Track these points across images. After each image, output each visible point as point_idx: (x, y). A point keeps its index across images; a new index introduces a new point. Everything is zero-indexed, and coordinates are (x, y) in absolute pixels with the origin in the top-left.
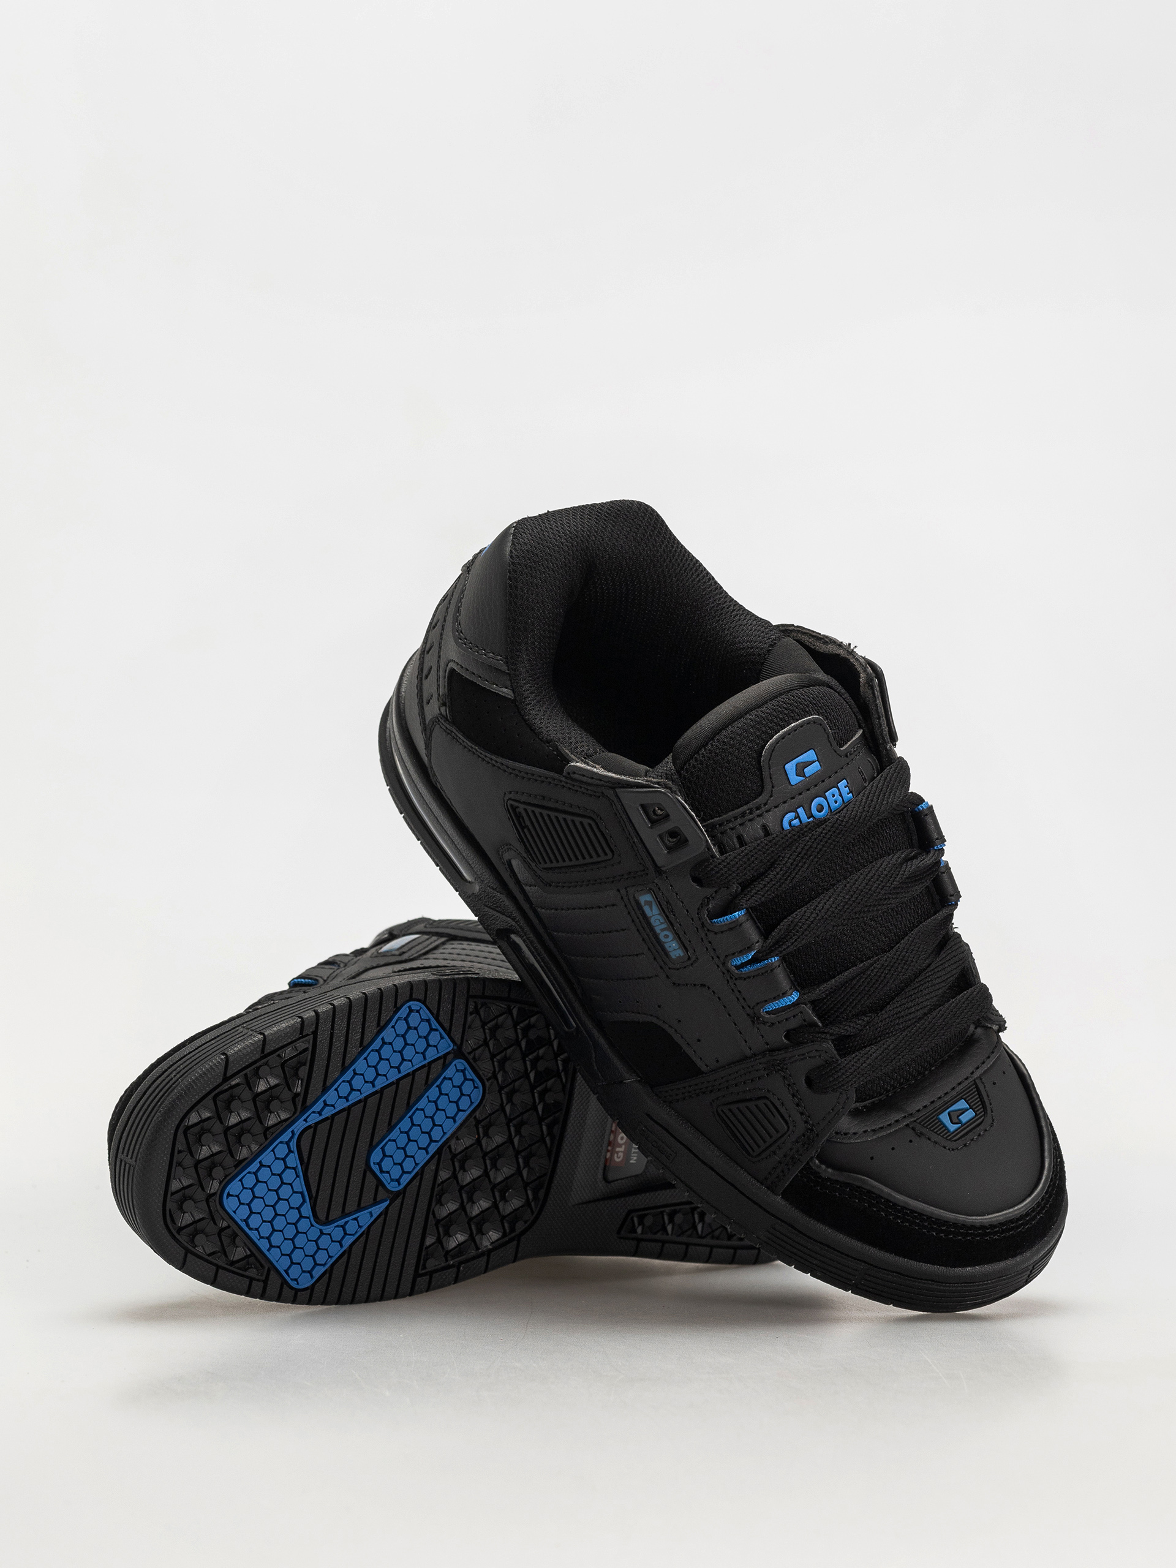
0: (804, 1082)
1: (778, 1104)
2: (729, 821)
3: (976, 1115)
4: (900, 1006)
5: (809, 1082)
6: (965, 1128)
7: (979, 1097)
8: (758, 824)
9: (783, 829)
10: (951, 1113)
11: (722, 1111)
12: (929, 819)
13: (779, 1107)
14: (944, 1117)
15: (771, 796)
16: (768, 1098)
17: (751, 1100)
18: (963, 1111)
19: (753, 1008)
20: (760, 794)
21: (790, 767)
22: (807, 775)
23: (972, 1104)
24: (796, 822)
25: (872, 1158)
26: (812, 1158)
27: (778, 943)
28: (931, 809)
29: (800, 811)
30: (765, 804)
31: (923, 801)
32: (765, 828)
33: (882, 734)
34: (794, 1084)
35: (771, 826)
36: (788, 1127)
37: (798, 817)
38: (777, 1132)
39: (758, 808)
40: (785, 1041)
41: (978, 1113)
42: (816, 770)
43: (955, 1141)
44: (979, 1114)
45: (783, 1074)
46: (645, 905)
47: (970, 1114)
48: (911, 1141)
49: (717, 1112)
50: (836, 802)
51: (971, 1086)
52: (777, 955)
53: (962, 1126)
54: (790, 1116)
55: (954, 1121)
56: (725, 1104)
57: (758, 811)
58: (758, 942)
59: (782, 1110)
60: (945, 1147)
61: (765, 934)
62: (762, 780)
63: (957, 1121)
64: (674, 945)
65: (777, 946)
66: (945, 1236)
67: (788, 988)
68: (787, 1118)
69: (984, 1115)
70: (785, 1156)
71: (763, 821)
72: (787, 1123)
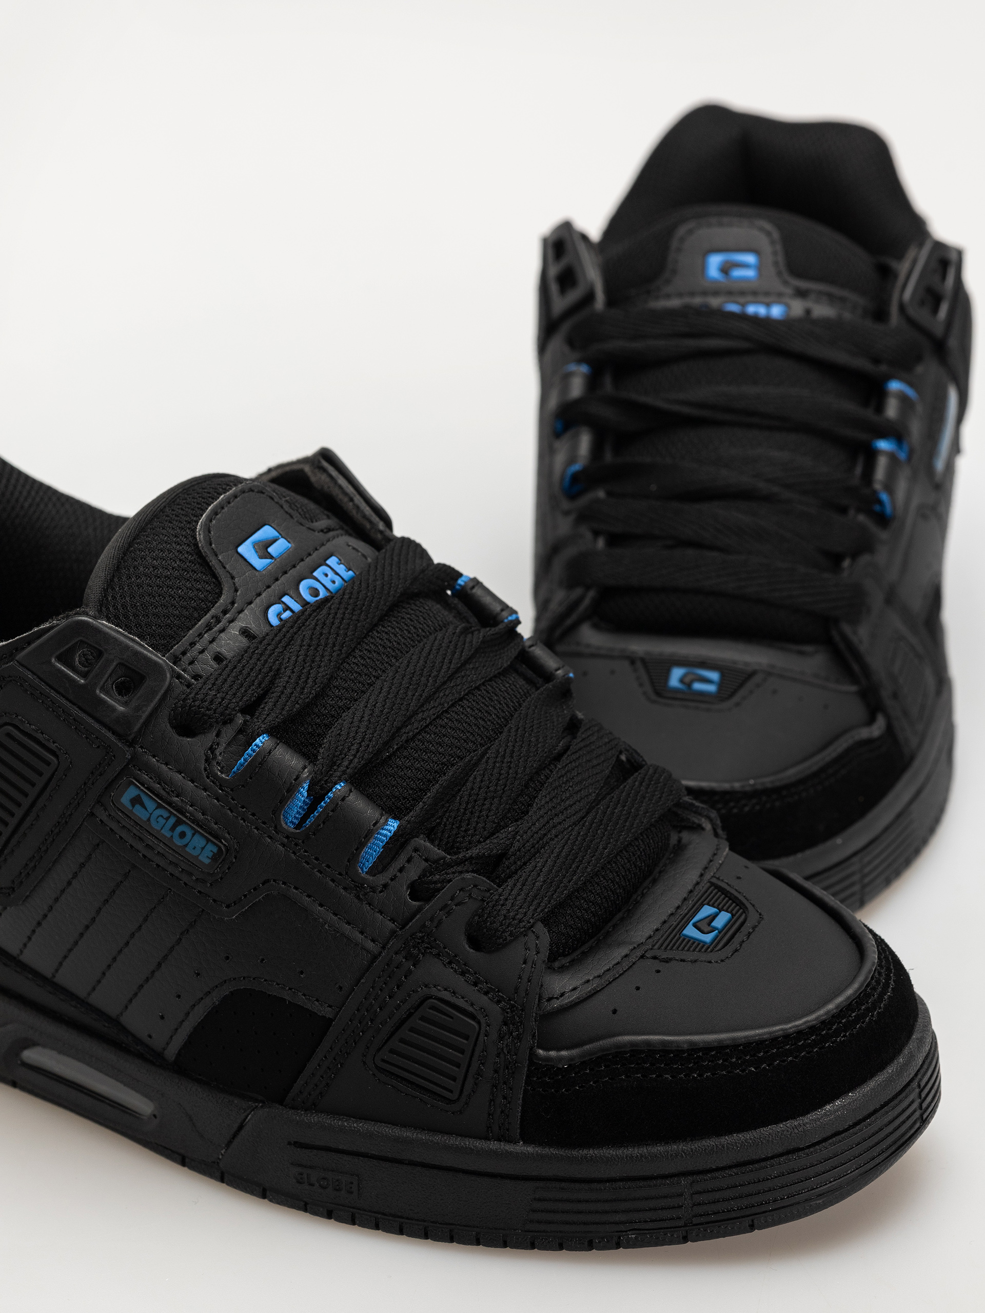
0: (467, 946)
1: (446, 995)
2: (193, 644)
3: (733, 916)
4: (551, 800)
5: (475, 942)
6: (726, 933)
7: (726, 896)
8: (234, 630)
9: (272, 626)
10: (698, 924)
11: (383, 1060)
12: (477, 591)
13: (453, 1000)
14: (691, 931)
15: (236, 590)
16: (431, 997)
17: (410, 1015)
18: (713, 917)
19: (347, 873)
20: (220, 594)
21: (246, 549)
22: (274, 556)
23: (720, 906)
24: (286, 615)
25: (615, 1012)
26: (531, 1049)
27: (333, 764)
28: (476, 583)
29: (286, 599)
30: (233, 603)
31: (460, 575)
32: (245, 632)
33: (364, 516)
34: (456, 956)
35: (253, 627)
36: (479, 1023)
37: (287, 608)
38: (467, 1038)
39: (225, 612)
40: (414, 903)
41: (734, 912)
42: (285, 548)
43: (720, 950)
44: (736, 913)
45: (435, 951)
46: (133, 806)
47: (724, 917)
48: (658, 971)
49: (377, 1067)
50: (334, 582)
51: (708, 889)
52: (340, 780)
53: (720, 932)
54: (472, 1005)
55: (706, 930)
56: (379, 1050)
57: (228, 616)
58: (305, 767)
59: (461, 1003)
60: (710, 962)
61: (308, 753)
62: (214, 576)
63: (709, 929)
64: (199, 841)
65: (335, 767)
66: (768, 1065)
67: (377, 815)
68: (470, 1009)
69: (744, 912)
70: (496, 1071)
71: (239, 624)
72: (473, 1017)
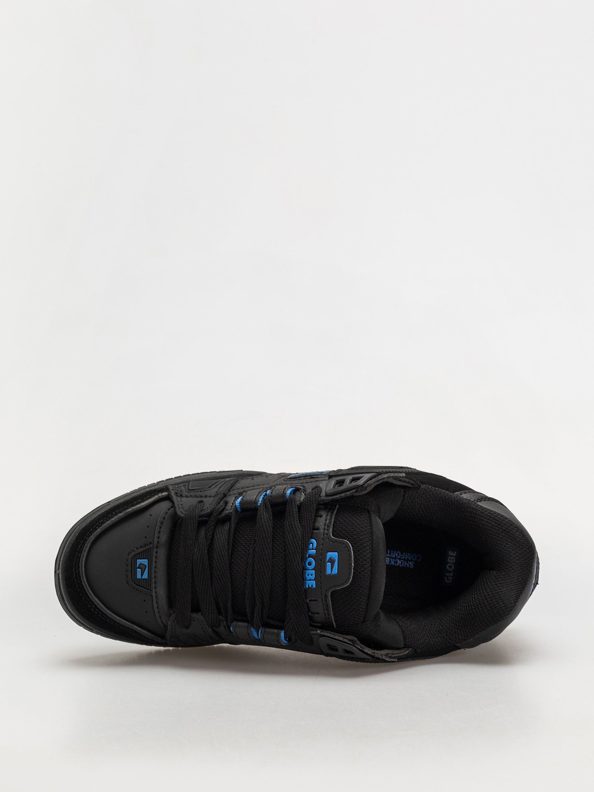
6: (134, 568)
9: (311, 537)
10: (145, 566)
14: (145, 562)
15: (329, 539)
18: (142, 574)
21: (335, 555)
22: (328, 564)
23: (143, 581)
24: (311, 546)
29: (314, 552)
30: (327, 534)
32: (318, 528)
37: (313, 549)
42: (327, 571)
43: (132, 558)
44: (136, 581)
47: (139, 576)
48: (146, 537)
50: (308, 575)
51: (151, 587)
55: (141, 565)
60: (133, 551)
62: (338, 535)
69: (134, 583)
